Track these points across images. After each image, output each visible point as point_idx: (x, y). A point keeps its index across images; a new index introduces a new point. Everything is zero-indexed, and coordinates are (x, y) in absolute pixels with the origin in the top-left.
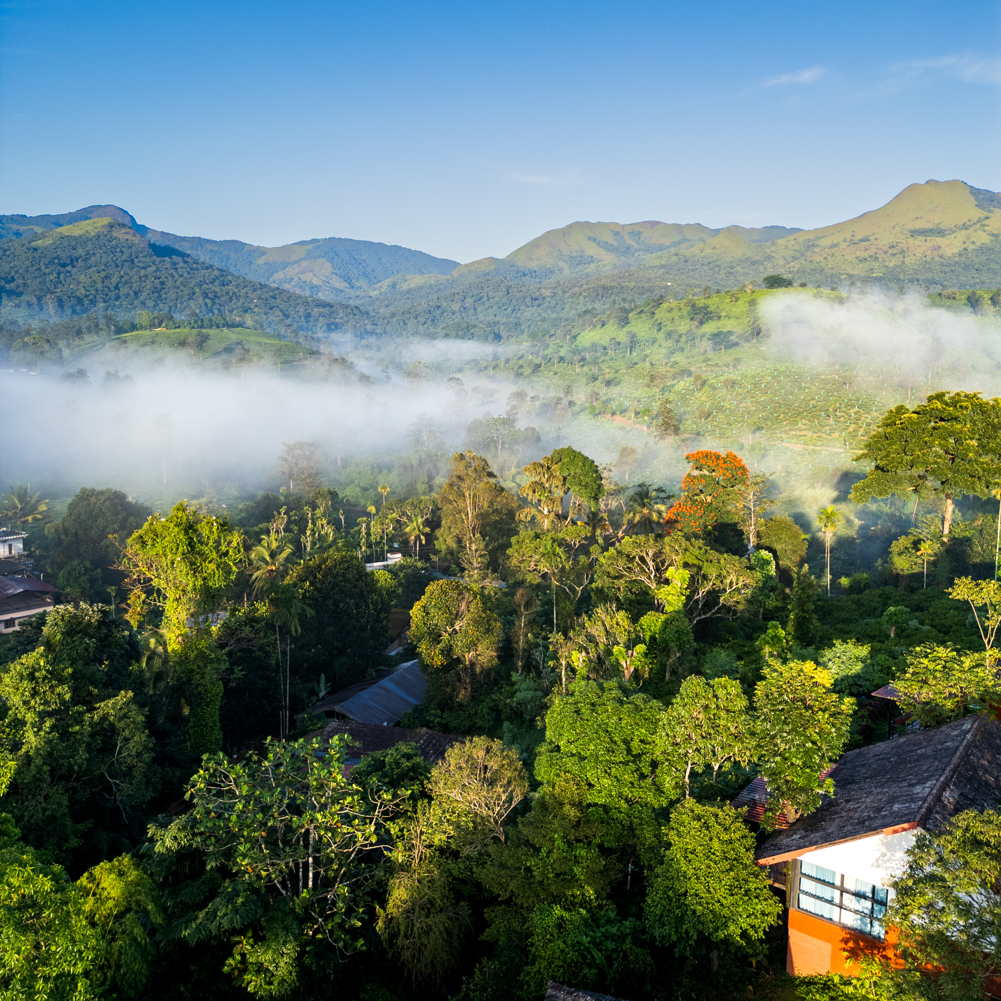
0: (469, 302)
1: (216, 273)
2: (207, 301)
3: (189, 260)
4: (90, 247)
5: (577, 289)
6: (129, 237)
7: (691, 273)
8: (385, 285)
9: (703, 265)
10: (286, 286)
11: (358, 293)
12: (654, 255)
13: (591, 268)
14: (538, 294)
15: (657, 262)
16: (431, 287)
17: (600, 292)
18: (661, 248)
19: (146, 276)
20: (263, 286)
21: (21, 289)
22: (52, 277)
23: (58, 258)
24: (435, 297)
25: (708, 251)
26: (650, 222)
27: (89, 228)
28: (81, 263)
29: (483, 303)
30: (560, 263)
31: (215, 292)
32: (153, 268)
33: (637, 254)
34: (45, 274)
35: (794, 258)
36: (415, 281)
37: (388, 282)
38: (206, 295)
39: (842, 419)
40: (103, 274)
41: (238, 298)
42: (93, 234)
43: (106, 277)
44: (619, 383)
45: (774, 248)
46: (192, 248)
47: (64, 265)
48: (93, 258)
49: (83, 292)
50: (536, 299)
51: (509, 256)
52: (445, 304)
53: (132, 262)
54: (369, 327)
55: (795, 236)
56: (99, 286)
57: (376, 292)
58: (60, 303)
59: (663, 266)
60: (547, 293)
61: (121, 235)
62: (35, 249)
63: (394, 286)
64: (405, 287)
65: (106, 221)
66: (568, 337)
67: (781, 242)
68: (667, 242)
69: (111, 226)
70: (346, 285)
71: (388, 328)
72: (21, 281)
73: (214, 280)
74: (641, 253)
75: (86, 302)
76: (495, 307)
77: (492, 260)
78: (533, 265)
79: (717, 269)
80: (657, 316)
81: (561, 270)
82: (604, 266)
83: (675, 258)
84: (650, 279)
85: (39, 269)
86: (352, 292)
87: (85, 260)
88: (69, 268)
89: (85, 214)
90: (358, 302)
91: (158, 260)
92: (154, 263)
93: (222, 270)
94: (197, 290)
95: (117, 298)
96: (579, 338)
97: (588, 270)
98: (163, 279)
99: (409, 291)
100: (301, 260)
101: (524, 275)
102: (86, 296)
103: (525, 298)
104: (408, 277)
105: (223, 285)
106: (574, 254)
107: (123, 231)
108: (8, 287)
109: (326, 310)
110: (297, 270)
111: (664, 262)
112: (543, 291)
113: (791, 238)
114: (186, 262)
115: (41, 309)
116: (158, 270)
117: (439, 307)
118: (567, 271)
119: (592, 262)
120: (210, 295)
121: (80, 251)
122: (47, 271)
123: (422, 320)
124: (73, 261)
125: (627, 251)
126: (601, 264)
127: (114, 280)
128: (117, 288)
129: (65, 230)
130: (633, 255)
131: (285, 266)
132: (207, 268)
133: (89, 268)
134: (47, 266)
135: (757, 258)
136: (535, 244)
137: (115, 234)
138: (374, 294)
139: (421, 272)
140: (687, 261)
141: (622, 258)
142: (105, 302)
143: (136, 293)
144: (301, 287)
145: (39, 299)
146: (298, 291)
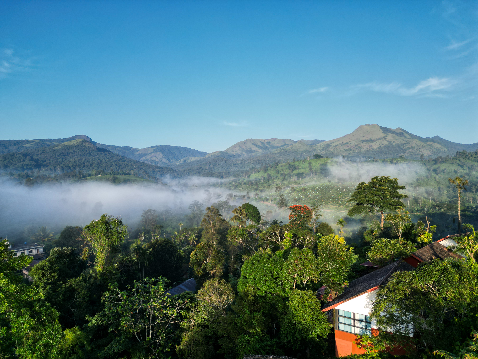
0: (212, 166)
1: (121, 157)
2: (117, 167)
3: (111, 153)
4: (75, 149)
5: (249, 161)
6: (89, 145)
7: (288, 155)
8: (181, 161)
9: (292, 153)
10: (146, 162)
11: (172, 164)
12: (275, 150)
13: (254, 154)
14: (236, 163)
15: (276, 152)
16: (198, 161)
17: (257, 162)
18: (277, 147)
19: (95, 159)
20: (137, 162)
21: (48, 164)
22: (60, 160)
23: (63, 153)
24: (200, 164)
25: (294, 148)
26: (273, 139)
27: (75, 143)
28: (71, 155)
29: (217, 166)
30: (243, 153)
31: (120, 164)
32: (98, 156)
33: (269, 149)
34: (57, 159)
35: (323, 150)
36: (193, 159)
37: (183, 160)
38: (116, 165)
39: (343, 201)
40: (79, 158)
41: (128, 166)
42: (76, 144)
43: (80, 159)
44: (265, 191)
45: (316, 147)
46: (112, 149)
47: (65, 156)
48: (76, 153)
49: (71, 165)
50: (235, 165)
51: (225, 150)
52: (203, 167)
53: (90, 154)
54: (176, 175)
55: (323, 143)
56: (77, 162)
57: (179, 163)
58: (63, 169)
59: (278, 153)
60: (239, 162)
61: (86, 144)
62: (54, 150)
63: (185, 161)
64: (189, 161)
65: (81, 140)
66: (247, 176)
67: (318, 145)
68: (279, 145)
69: (83, 142)
70: (168, 161)
71: (183, 175)
72: (48, 161)
73: (120, 160)
74: (271, 149)
75: (72, 168)
76: (221, 167)
77: (220, 152)
78: (234, 153)
79: (297, 154)
80: (277, 168)
81: (244, 155)
82: (259, 153)
83: (282, 150)
84: (274, 157)
85: (55, 157)
86: (170, 164)
87: (73, 154)
88: (66, 157)
89: (73, 138)
90: (172, 167)
91: (99, 153)
92: (98, 154)
93: (123, 156)
94: (113, 163)
95: (84, 167)
96: (251, 176)
97: (253, 155)
98: (101, 160)
99: (190, 162)
100: (152, 153)
101: (231, 157)
102: (72, 166)
103: (231, 164)
104: (190, 158)
105: (123, 161)
106: (248, 150)
107: (87, 143)
108: (43, 163)
109: (160, 170)
110: (150, 156)
111: (279, 152)
112: (237, 162)
113: (322, 143)
114: (110, 154)
115: (55, 171)
116: (99, 157)
117: (201, 168)
118: (245, 155)
119: (254, 152)
120: (118, 165)
121: (71, 151)
122: (58, 158)
123: (195, 172)
124: (68, 154)
125: (266, 148)
126: (257, 152)
127: (83, 160)
128: (84, 163)
129: (66, 143)
130: (268, 150)
131: (146, 155)
132: (117, 156)
133: (74, 156)
134: (58, 156)
135: (311, 150)
136: (235, 146)
137: (84, 144)
138: (178, 164)
139: (194, 156)
140: (287, 151)
141: (265, 151)
142: (79, 168)
143: (91, 165)
144: (151, 162)
145: (55, 167)
146: (150, 163)
